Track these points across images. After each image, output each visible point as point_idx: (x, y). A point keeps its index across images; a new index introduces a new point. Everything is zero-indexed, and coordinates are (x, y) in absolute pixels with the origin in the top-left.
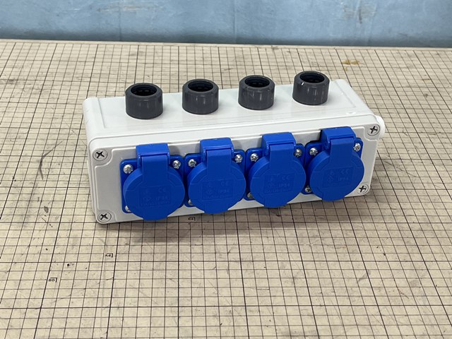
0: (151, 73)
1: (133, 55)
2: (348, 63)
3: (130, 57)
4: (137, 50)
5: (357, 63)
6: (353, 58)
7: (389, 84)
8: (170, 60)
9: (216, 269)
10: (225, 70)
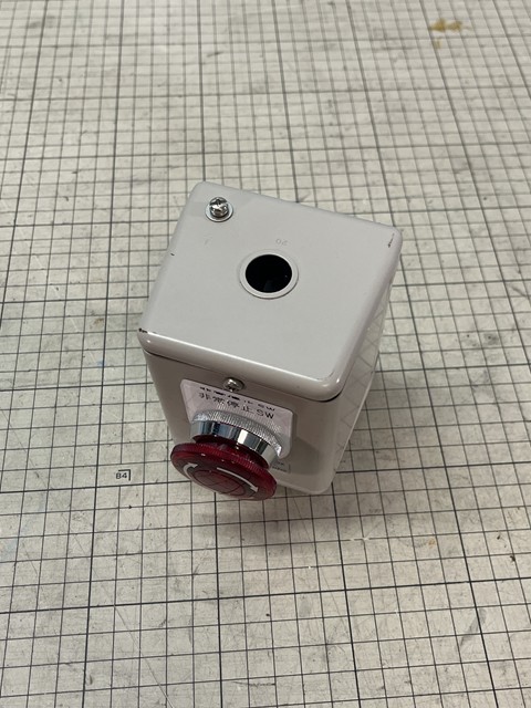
0: (64, 73)
1: (34, 26)
2: (441, 27)
3: (30, 32)
4: (41, 13)
5: (457, 26)
6: (451, 14)
7: (517, 81)
8: (106, 36)
9: (165, 625)
10: (209, 56)
